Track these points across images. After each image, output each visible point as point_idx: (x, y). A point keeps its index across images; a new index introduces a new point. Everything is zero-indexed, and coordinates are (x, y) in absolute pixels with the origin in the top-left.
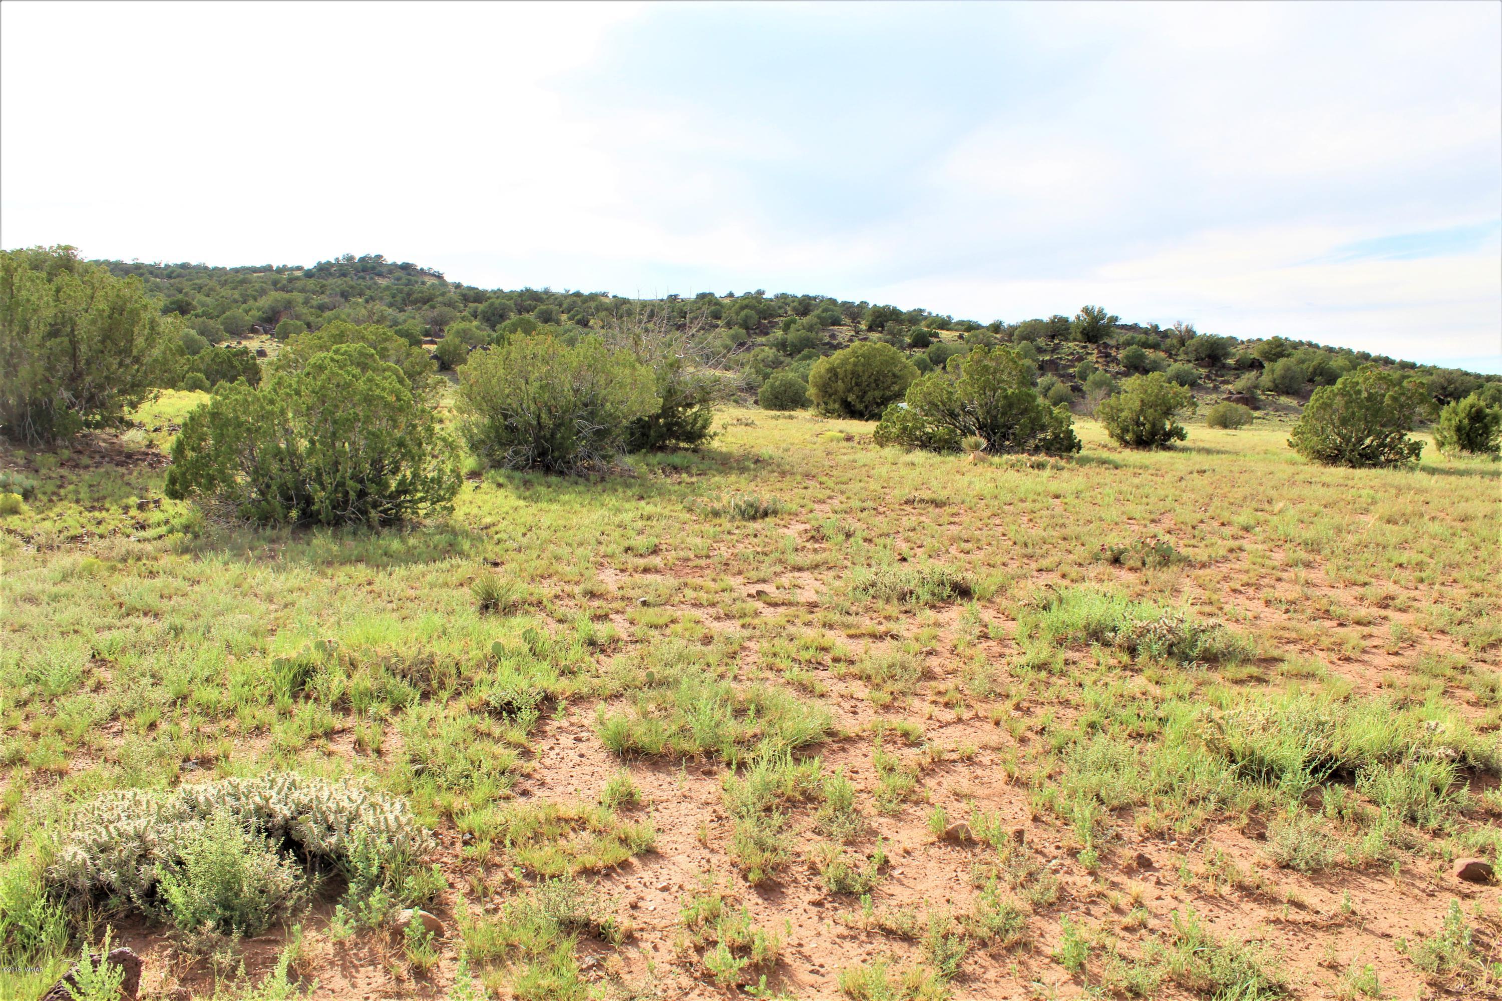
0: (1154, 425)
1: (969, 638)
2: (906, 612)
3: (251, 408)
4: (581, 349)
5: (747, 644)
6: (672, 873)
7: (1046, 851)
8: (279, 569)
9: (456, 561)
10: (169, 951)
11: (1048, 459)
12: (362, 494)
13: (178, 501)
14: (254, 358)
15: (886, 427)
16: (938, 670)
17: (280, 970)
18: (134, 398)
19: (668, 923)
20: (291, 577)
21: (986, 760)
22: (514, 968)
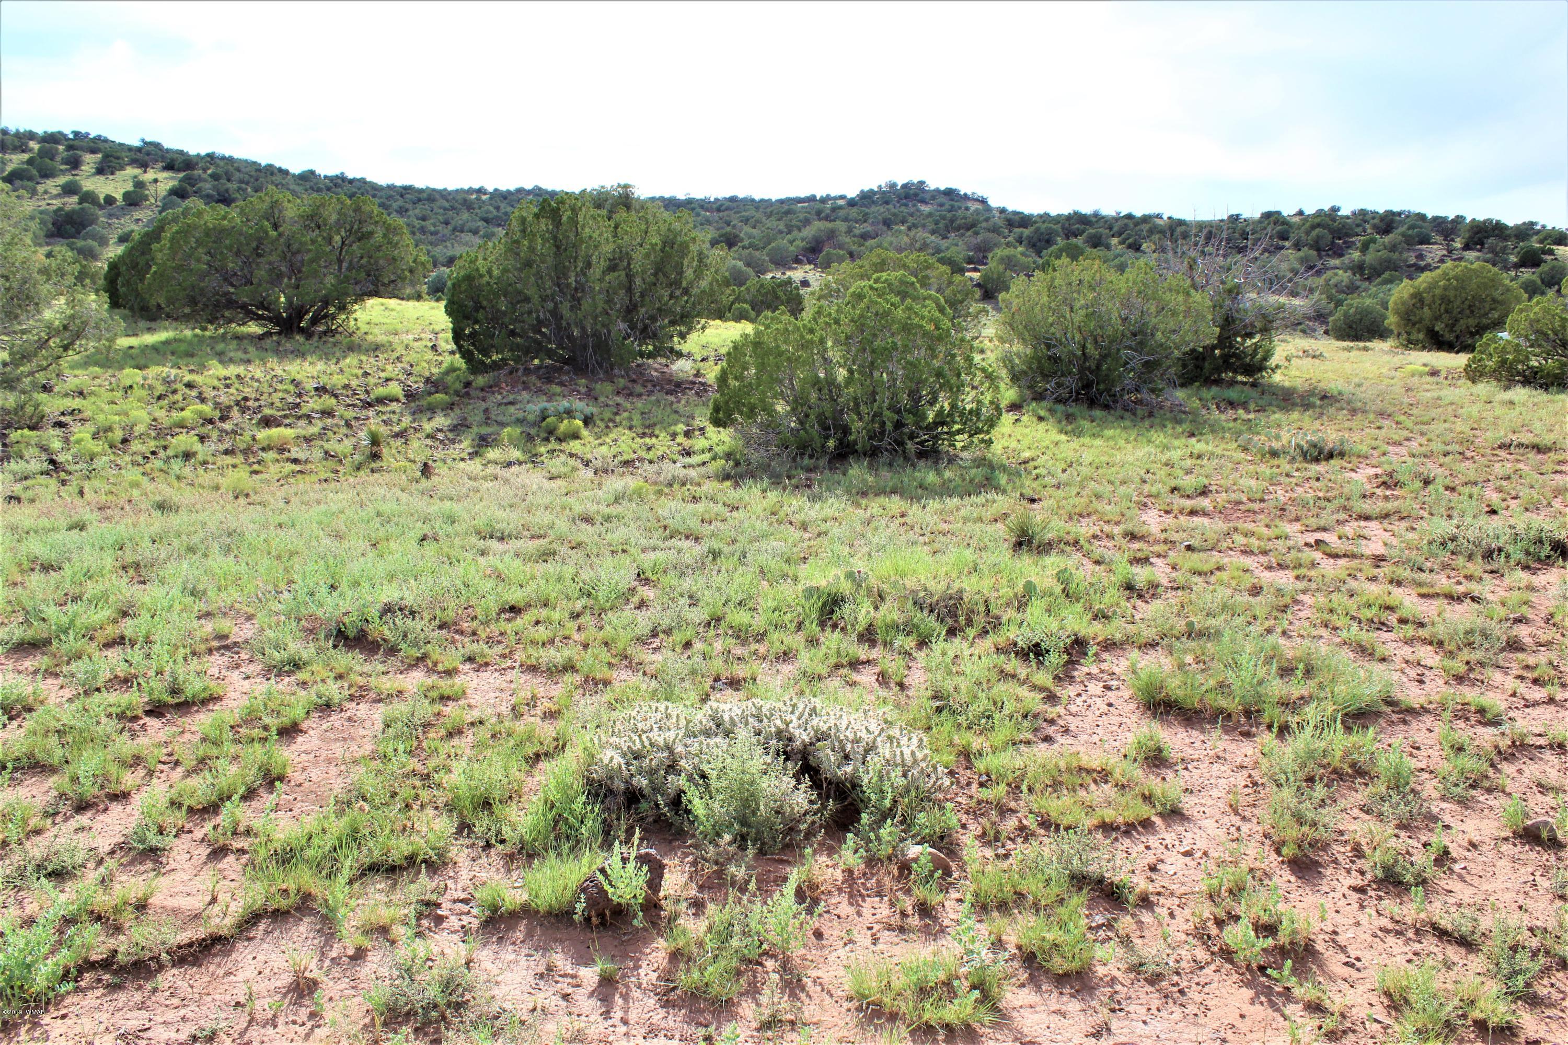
2: (1492, 572)
3: (792, 337)
4: (1130, 274)
5: (1301, 597)
6: (1197, 837)
8: (813, 498)
9: (992, 495)
10: (690, 858)
12: (899, 425)
13: (721, 429)
14: (797, 288)
15: (1480, 360)
16: (1527, 640)
17: (790, 888)
18: (683, 329)
19: (1187, 889)
20: (826, 506)
22: (1020, 917)
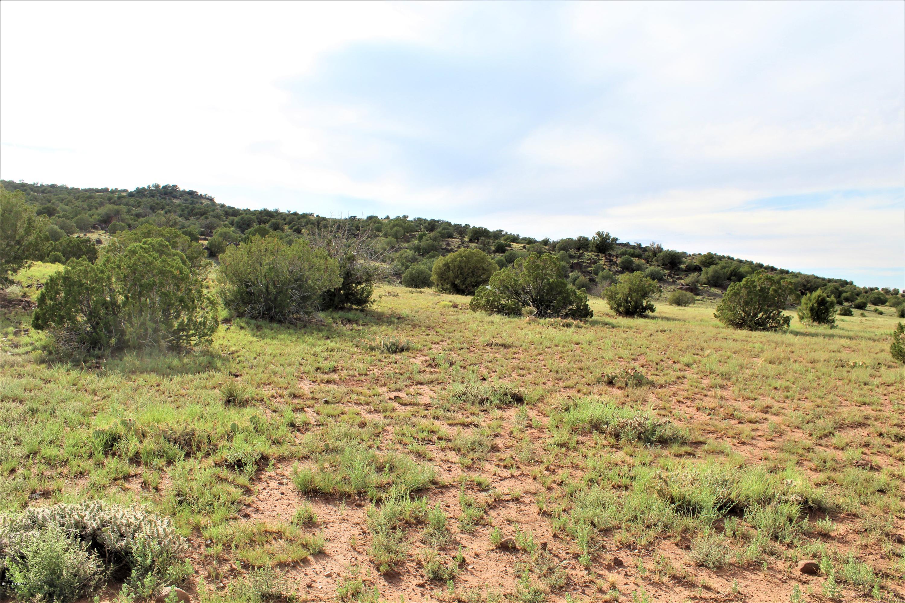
0: (636, 303)
1: (520, 427)
2: (484, 411)
3: (89, 275)
4: (295, 246)
5: (387, 428)
6: (334, 566)
7: (560, 555)
8: (101, 375)
9: (212, 373)
11: (573, 321)
12: (156, 330)
13: (40, 331)
14: (94, 245)
15: (477, 300)
16: (501, 446)
18: (15, 266)
19: (329, 596)
20: (109, 380)
21: (527, 500)
